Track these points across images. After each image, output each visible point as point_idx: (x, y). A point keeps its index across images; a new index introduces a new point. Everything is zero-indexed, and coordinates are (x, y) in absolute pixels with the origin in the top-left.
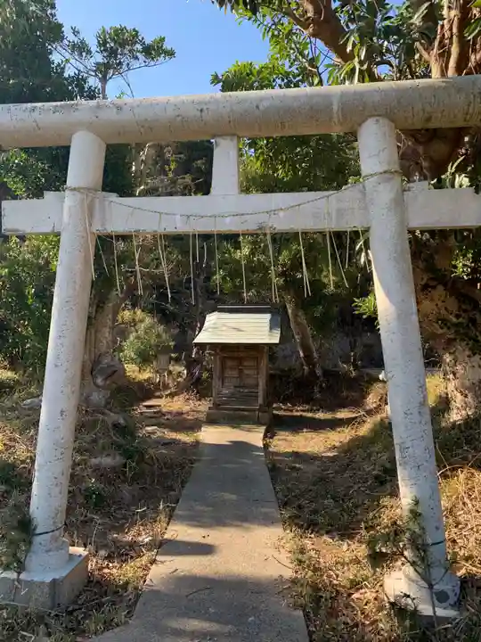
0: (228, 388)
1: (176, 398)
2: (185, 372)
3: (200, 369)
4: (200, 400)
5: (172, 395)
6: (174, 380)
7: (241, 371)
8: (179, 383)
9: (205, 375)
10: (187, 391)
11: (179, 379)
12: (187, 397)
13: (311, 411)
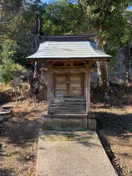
0: (59, 98)
1: (24, 101)
2: (29, 86)
3: (39, 84)
4: (38, 102)
5: (22, 100)
6: (23, 91)
7: (68, 85)
8: (26, 92)
9: (41, 88)
10: (31, 97)
11: (27, 90)
12: (31, 100)
13: (104, 107)
